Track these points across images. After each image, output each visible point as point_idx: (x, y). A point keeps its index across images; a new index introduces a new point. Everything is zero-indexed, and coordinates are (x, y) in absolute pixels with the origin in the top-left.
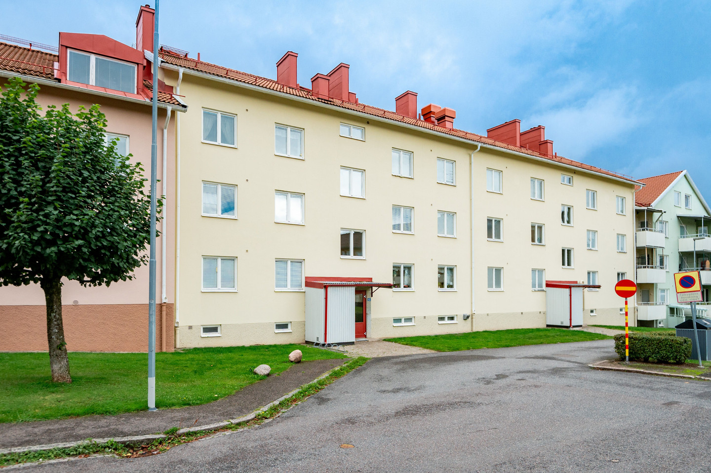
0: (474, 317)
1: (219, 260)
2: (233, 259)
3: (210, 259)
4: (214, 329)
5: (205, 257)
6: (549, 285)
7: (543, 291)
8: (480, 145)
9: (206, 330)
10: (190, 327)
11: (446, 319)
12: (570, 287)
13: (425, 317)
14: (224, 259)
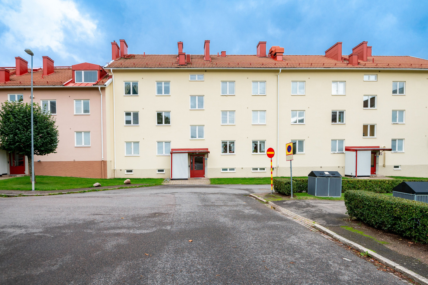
0: (278, 168)
1: (132, 143)
2: (138, 142)
3: (129, 143)
4: (131, 171)
5: (127, 143)
6: (347, 149)
7: (343, 153)
8: (280, 69)
9: (128, 171)
10: (121, 170)
11: (259, 169)
12: (356, 151)
13: (242, 168)
14: (134, 143)
